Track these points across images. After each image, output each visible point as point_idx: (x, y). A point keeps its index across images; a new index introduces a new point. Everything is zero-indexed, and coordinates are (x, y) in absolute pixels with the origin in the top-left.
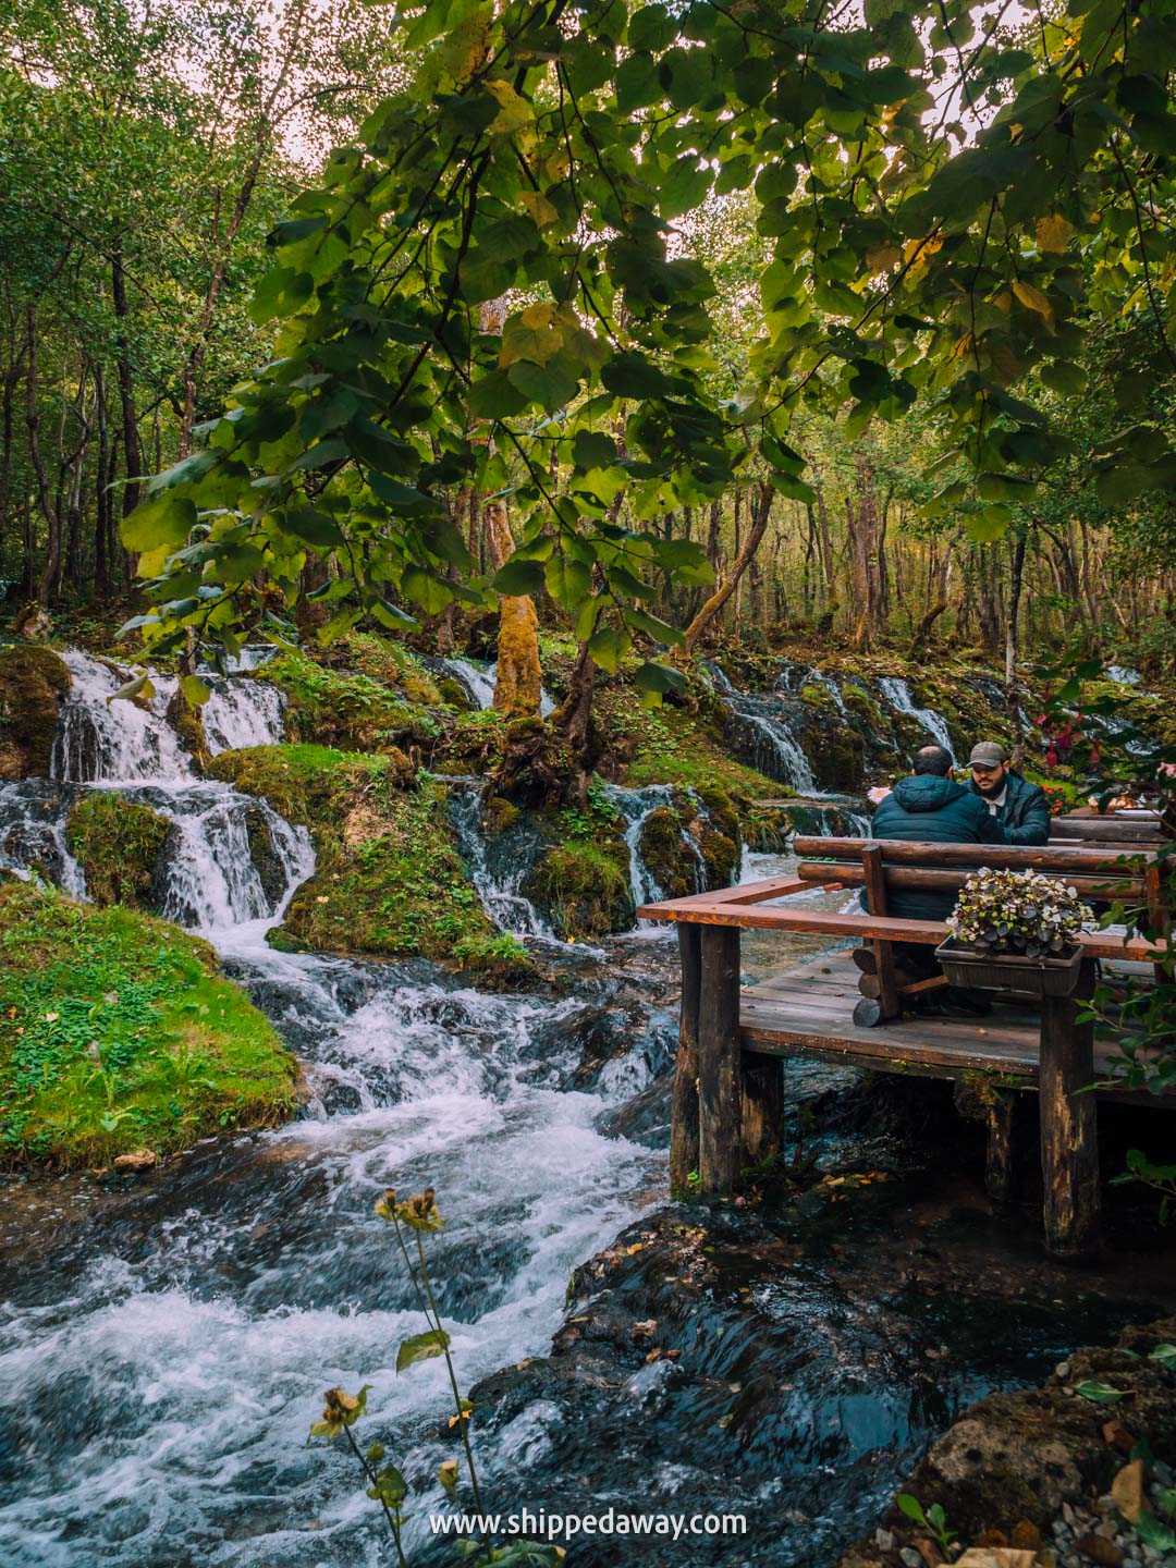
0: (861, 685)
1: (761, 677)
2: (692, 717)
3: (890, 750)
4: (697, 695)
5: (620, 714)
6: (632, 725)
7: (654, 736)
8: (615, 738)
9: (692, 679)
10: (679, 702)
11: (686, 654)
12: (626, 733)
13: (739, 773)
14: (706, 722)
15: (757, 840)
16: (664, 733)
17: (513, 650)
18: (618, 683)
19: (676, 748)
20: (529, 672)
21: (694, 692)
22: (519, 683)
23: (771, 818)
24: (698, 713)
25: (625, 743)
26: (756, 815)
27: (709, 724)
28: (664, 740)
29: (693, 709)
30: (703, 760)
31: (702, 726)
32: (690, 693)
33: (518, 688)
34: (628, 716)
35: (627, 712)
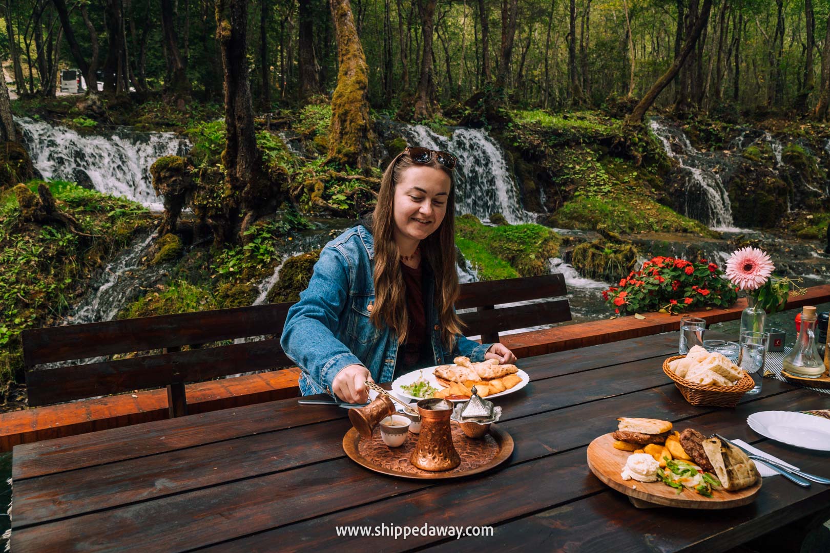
0: (806, 145)
1: (719, 140)
2: (636, 169)
3: (817, 195)
4: (643, 152)
5: (571, 166)
6: (578, 174)
7: (593, 182)
8: (565, 183)
9: (640, 140)
10: (628, 157)
11: (636, 121)
12: (572, 179)
13: (654, 211)
14: (650, 172)
15: (605, 269)
16: (604, 180)
17: (340, 106)
18: (578, 143)
19: (609, 191)
20: (350, 124)
21: (640, 149)
22: (342, 134)
23: (621, 251)
24: (642, 166)
25: (571, 187)
26: (610, 248)
27: (654, 174)
28: (602, 185)
29: (637, 163)
30: (627, 200)
31: (645, 175)
32: (637, 150)
33: (341, 138)
34: (578, 167)
35: (579, 164)
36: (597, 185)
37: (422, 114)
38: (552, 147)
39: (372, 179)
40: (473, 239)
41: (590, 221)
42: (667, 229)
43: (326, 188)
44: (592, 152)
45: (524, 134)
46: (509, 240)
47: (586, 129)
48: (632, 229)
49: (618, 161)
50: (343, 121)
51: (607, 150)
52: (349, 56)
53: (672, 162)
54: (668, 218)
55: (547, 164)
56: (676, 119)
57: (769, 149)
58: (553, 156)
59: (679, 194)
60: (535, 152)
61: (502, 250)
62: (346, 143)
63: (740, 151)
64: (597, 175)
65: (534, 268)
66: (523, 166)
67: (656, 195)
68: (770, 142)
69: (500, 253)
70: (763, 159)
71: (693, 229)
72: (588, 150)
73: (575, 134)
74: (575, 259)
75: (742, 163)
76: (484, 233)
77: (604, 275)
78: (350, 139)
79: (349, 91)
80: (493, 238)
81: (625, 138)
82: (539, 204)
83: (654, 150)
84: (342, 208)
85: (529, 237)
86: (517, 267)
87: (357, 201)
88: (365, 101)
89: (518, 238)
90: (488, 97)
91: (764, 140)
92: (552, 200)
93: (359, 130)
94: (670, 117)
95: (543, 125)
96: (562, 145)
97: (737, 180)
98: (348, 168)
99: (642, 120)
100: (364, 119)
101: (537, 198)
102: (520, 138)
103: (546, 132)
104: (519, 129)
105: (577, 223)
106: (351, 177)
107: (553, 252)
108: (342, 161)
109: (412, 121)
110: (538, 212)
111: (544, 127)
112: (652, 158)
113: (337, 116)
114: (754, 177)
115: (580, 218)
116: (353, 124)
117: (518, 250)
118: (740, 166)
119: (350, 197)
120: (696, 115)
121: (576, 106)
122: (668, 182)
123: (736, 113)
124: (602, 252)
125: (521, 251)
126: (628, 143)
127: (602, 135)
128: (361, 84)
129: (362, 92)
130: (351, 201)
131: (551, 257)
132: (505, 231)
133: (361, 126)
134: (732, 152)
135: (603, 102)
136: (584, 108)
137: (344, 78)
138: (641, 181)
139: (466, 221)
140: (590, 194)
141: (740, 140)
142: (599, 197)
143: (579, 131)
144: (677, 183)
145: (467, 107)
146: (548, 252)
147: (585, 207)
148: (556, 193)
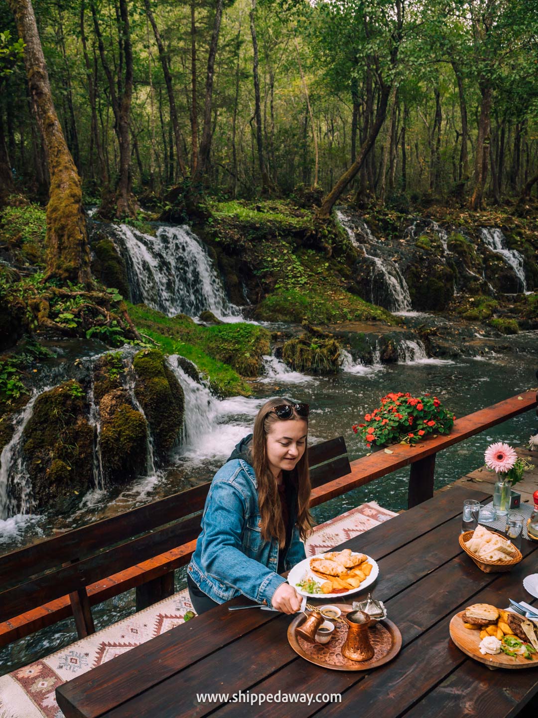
0: (466, 234)
1: (395, 229)
2: (327, 260)
3: (476, 279)
4: (333, 243)
5: (269, 259)
6: (277, 267)
7: (290, 274)
8: (265, 276)
9: (330, 232)
10: (320, 249)
11: (326, 214)
12: (271, 272)
13: (346, 301)
14: (339, 262)
15: (312, 363)
16: (300, 272)
17: (55, 220)
18: (274, 236)
19: (305, 283)
20: (68, 239)
21: (330, 241)
22: (61, 248)
23: (326, 346)
24: (333, 256)
25: (271, 279)
26: (316, 343)
27: (342, 264)
28: (298, 277)
29: (328, 254)
30: (322, 291)
31: (335, 265)
32: (327, 242)
33: (60, 253)
34: (275, 260)
35: (276, 256)
36: (295, 277)
37: (124, 212)
38: (251, 241)
39: (95, 294)
40: (190, 340)
41: (292, 313)
42: (358, 318)
43: (51, 306)
44: (287, 245)
45: (224, 229)
46: (225, 340)
47: (281, 222)
48: (329, 320)
49: (311, 252)
50: (60, 237)
51: (300, 241)
52: (60, 168)
53: (358, 252)
54: (359, 307)
55: (248, 258)
56: (358, 208)
57: (437, 238)
58: (252, 250)
59: (365, 282)
60: (236, 246)
61: (219, 350)
62: (66, 258)
63: (414, 240)
64: (294, 267)
65: (249, 365)
66: (225, 260)
67: (346, 283)
68: (437, 231)
69: (217, 353)
70: (432, 247)
71: (381, 317)
72: (284, 243)
73: (271, 228)
74: (285, 355)
75: (416, 252)
76: (200, 334)
77: (313, 369)
78: (69, 254)
79: (63, 204)
80: (209, 339)
81: (316, 231)
82: (242, 297)
83: (341, 241)
84: (71, 326)
85: (242, 336)
86: (234, 366)
87: (84, 319)
88: (81, 215)
89: (232, 337)
90: (188, 192)
91: (432, 230)
92: (254, 292)
93: (78, 245)
94: (351, 207)
95: (241, 219)
96: (259, 239)
97: (413, 268)
98: (70, 283)
99: (331, 213)
100: (81, 233)
101: (240, 291)
102: (221, 233)
103: (244, 226)
104: (219, 224)
105: (280, 316)
106: (74, 293)
107: (265, 349)
108: (62, 277)
109: (115, 220)
110: (243, 305)
111: (242, 221)
112: (340, 249)
113: (53, 230)
114: (426, 265)
115: (282, 310)
116: (71, 239)
117: (234, 350)
118: (414, 254)
119: (77, 315)
120: (374, 205)
121: (266, 194)
122: (355, 271)
123: (407, 202)
124: (309, 346)
125: (237, 350)
126: (319, 235)
127: (295, 228)
128: (76, 198)
129: (77, 206)
130: (79, 318)
131: (264, 354)
132: (220, 332)
133: (80, 240)
134: (407, 241)
135: (292, 192)
136: (273, 196)
137: (57, 190)
138: (332, 272)
139: (180, 321)
140: (289, 286)
141: (412, 229)
142: (298, 289)
143: (274, 224)
144: (363, 272)
145: (167, 203)
146: (260, 349)
147: (286, 300)
148: (257, 285)
